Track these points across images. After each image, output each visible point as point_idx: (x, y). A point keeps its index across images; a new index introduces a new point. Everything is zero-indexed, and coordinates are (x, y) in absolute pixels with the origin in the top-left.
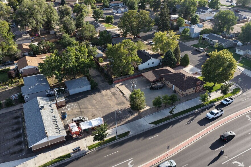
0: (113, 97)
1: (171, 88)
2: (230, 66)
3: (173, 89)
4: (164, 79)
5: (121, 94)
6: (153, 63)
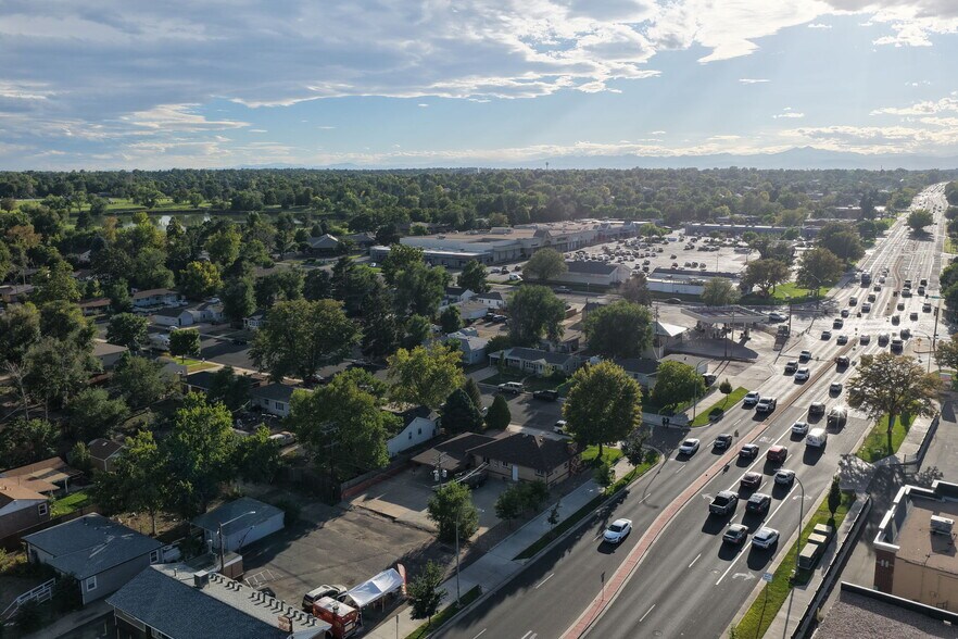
0: (368, 532)
1: (505, 479)
3: (515, 476)
5: (386, 520)
6: (420, 432)
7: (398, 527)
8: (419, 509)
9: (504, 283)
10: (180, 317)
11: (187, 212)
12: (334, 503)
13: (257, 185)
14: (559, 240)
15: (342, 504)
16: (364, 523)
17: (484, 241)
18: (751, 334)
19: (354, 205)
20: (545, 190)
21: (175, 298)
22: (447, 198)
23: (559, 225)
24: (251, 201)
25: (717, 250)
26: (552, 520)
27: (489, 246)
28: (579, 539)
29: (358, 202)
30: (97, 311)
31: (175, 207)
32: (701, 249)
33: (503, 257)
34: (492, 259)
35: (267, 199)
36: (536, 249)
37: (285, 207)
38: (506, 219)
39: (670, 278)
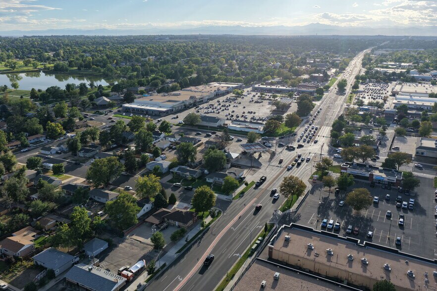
0: (133, 247)
1: (174, 226)
2: (211, 196)
3: (177, 225)
4: (166, 219)
5: (139, 242)
6: (147, 208)
7: (142, 244)
8: (147, 238)
9: (177, 125)
10: (50, 151)
11: (32, 71)
12: (121, 237)
14: (199, 99)
15: (124, 237)
16: (132, 244)
17: (169, 101)
18: (262, 154)
19: (112, 70)
21: (44, 138)
22: (154, 67)
24: (63, 66)
25: (262, 102)
26: (186, 241)
27: (171, 104)
29: (113, 68)
30: (14, 147)
32: (257, 102)
33: (177, 109)
34: (172, 111)
35: (70, 65)
36: (191, 104)
37: (79, 69)
38: (179, 85)
39: (239, 124)
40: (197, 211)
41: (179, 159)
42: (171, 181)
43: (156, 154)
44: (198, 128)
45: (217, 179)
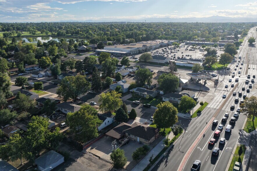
0: (91, 163)
1: (135, 141)
3: (138, 140)
4: (127, 134)
5: (97, 158)
6: (108, 122)
7: (101, 161)
8: (108, 154)
9: (134, 62)
10: (38, 75)
11: (45, 36)
12: (80, 151)
13: (65, 28)
14: (149, 47)
15: (83, 151)
16: (90, 159)
17: (128, 48)
18: (207, 81)
20: (145, 30)
21: (38, 67)
22: (118, 33)
23: (149, 42)
24: (62, 33)
25: (194, 50)
27: (129, 49)
28: (159, 166)
29: (93, 33)
30: (14, 72)
31: (41, 35)
32: (190, 50)
33: (133, 53)
34: (130, 53)
35: (67, 33)
36: (143, 50)
37: (72, 35)
38: (134, 40)
39: (182, 61)
40: (159, 127)
41: (137, 82)
42: (131, 99)
43: (118, 78)
44: (150, 64)
45: (173, 98)
